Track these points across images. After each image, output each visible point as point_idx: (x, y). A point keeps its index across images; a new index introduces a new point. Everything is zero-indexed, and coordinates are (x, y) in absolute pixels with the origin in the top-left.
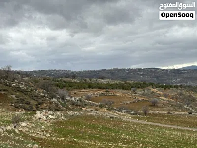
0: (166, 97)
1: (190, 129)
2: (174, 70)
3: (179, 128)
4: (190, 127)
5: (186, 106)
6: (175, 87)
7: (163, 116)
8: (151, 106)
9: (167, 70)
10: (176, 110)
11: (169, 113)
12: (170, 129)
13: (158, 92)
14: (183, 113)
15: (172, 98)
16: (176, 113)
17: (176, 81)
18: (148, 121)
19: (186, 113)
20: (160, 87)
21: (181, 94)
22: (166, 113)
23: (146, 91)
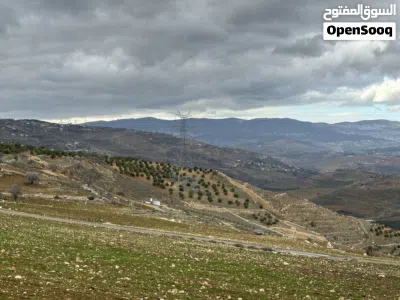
0: (54, 171)
1: (89, 224)
2: (71, 125)
3: (71, 222)
4: (89, 220)
5: (85, 187)
6: (70, 154)
7: (47, 201)
8: (27, 184)
9: (58, 125)
10: (68, 193)
11: (57, 198)
12: (57, 224)
13: (41, 162)
14: (80, 198)
15: (64, 173)
16: (69, 197)
17: (73, 145)
18: (19, 210)
19: (85, 198)
20: (44, 153)
21: (79, 167)
22: (52, 197)
23: (19, 159)
